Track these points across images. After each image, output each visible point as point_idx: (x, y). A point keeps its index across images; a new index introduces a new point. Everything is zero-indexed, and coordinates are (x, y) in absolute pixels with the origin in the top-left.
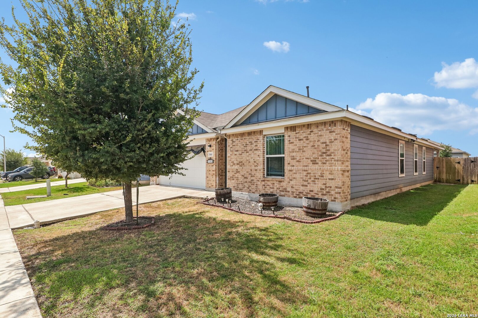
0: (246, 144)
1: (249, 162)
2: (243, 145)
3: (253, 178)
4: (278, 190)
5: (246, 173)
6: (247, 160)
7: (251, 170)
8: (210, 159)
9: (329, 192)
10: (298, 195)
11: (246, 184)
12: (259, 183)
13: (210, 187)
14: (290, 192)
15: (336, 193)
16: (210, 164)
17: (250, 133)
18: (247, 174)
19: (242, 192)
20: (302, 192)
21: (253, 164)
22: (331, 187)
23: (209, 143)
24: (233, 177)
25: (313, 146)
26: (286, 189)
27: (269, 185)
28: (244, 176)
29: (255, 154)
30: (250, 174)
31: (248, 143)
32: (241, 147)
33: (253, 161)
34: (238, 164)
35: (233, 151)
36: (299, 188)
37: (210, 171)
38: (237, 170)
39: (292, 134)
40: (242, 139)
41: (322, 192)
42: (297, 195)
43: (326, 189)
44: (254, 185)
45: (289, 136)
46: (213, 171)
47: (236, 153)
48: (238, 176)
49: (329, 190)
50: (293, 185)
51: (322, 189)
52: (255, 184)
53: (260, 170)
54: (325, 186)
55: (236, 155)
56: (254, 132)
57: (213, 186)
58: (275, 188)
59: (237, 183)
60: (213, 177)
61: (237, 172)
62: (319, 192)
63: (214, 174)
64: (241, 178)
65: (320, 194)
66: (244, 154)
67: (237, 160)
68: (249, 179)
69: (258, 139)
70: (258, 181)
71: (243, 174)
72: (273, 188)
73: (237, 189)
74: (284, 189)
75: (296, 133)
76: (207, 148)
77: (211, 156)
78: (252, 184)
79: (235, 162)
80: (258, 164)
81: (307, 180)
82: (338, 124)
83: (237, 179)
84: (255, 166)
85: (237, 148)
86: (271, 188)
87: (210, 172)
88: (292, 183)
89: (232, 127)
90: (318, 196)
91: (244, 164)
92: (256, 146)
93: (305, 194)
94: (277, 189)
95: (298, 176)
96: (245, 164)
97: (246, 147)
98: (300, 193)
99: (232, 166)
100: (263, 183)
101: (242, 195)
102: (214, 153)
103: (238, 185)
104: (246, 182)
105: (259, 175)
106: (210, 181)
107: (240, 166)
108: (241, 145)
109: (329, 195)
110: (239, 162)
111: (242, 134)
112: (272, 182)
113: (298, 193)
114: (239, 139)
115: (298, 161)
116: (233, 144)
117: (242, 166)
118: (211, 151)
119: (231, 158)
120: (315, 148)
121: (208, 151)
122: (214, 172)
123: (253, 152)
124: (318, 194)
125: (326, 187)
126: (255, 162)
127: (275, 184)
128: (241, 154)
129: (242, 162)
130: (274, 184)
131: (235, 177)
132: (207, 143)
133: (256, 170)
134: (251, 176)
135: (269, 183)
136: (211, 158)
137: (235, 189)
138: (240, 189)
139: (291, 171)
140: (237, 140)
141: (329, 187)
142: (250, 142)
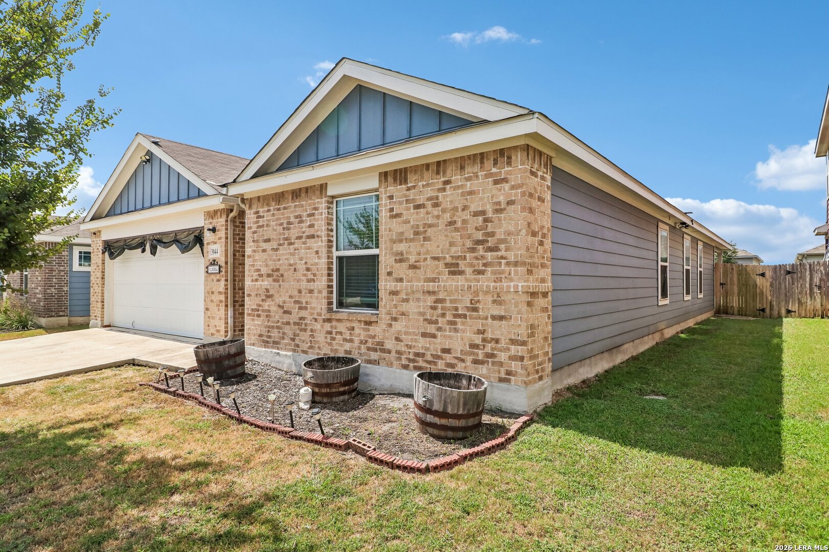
0: (289, 223)
1: (295, 270)
2: (281, 224)
3: (303, 313)
4: (363, 346)
5: (287, 299)
6: (290, 265)
7: (300, 291)
8: (214, 264)
9: (492, 356)
10: (414, 361)
11: (287, 329)
12: (318, 326)
13: (212, 334)
14: (393, 354)
15: (512, 358)
16: (213, 277)
17: (297, 193)
18: (290, 302)
19: (278, 349)
20: (423, 355)
21: (305, 275)
22: (497, 341)
23: (211, 223)
24: (258, 310)
25: (451, 223)
26: (381, 344)
27: (341, 333)
28: (283, 307)
29: (309, 248)
30: (296, 302)
31: (292, 219)
32: (275, 230)
33: (304, 266)
34: (269, 276)
35: (257, 241)
36: (416, 341)
37: (213, 293)
38: (267, 290)
39: (398, 190)
40: (279, 209)
41: (474, 354)
42: (409, 360)
43: (484, 346)
44: (305, 330)
45: (391, 197)
46: (220, 293)
47: (265, 246)
48: (269, 306)
49: (492, 349)
50: (399, 332)
51: (473, 346)
52: (309, 328)
53: (320, 292)
54: (481, 336)
55: (264, 251)
56: (307, 190)
57: (218, 331)
58: (356, 340)
59: (266, 327)
60: (219, 310)
61: (268, 297)
62: (467, 353)
63: (221, 301)
64: (277, 312)
65: (469, 359)
66: (285, 249)
67: (267, 266)
68: (294, 318)
69: (316, 209)
70: (316, 320)
71: (279, 300)
72: (351, 341)
73: (268, 342)
74: (379, 343)
75: (409, 189)
76: (208, 236)
77: (215, 256)
78: (301, 330)
79: (264, 271)
80: (314, 275)
81: (434, 318)
82: (518, 157)
83: (267, 316)
84: (309, 281)
85: (268, 233)
86: (345, 340)
87: (213, 297)
88: (398, 326)
89: (252, 178)
90: (463, 365)
91: (282, 276)
92: (312, 226)
93: (429, 358)
94: (361, 342)
95: (411, 308)
96: (285, 274)
97: (288, 229)
98: (417, 354)
99: (257, 280)
100: (327, 326)
101: (277, 358)
102: (221, 247)
103: (269, 331)
104: (288, 323)
105: (318, 304)
106: (213, 318)
107: (274, 280)
108: (276, 225)
109: (493, 363)
110: (273, 270)
111: (279, 197)
112: (349, 325)
113: (411, 357)
114: (272, 208)
115: (413, 267)
116: (258, 222)
117: (278, 281)
118: (216, 243)
119: (255, 261)
120: (457, 230)
121: (208, 244)
122: (222, 297)
123: (304, 243)
124: (463, 361)
125: (484, 340)
126: (308, 269)
127: (357, 331)
128: (277, 250)
129: (278, 270)
130: (353, 329)
131: (263, 311)
132: (206, 222)
133: (311, 291)
134: (300, 308)
135: (341, 327)
136: (214, 261)
137: (264, 341)
138: (275, 343)
139: (394, 293)
140: (269, 211)
141: (493, 339)
142: (296, 217)
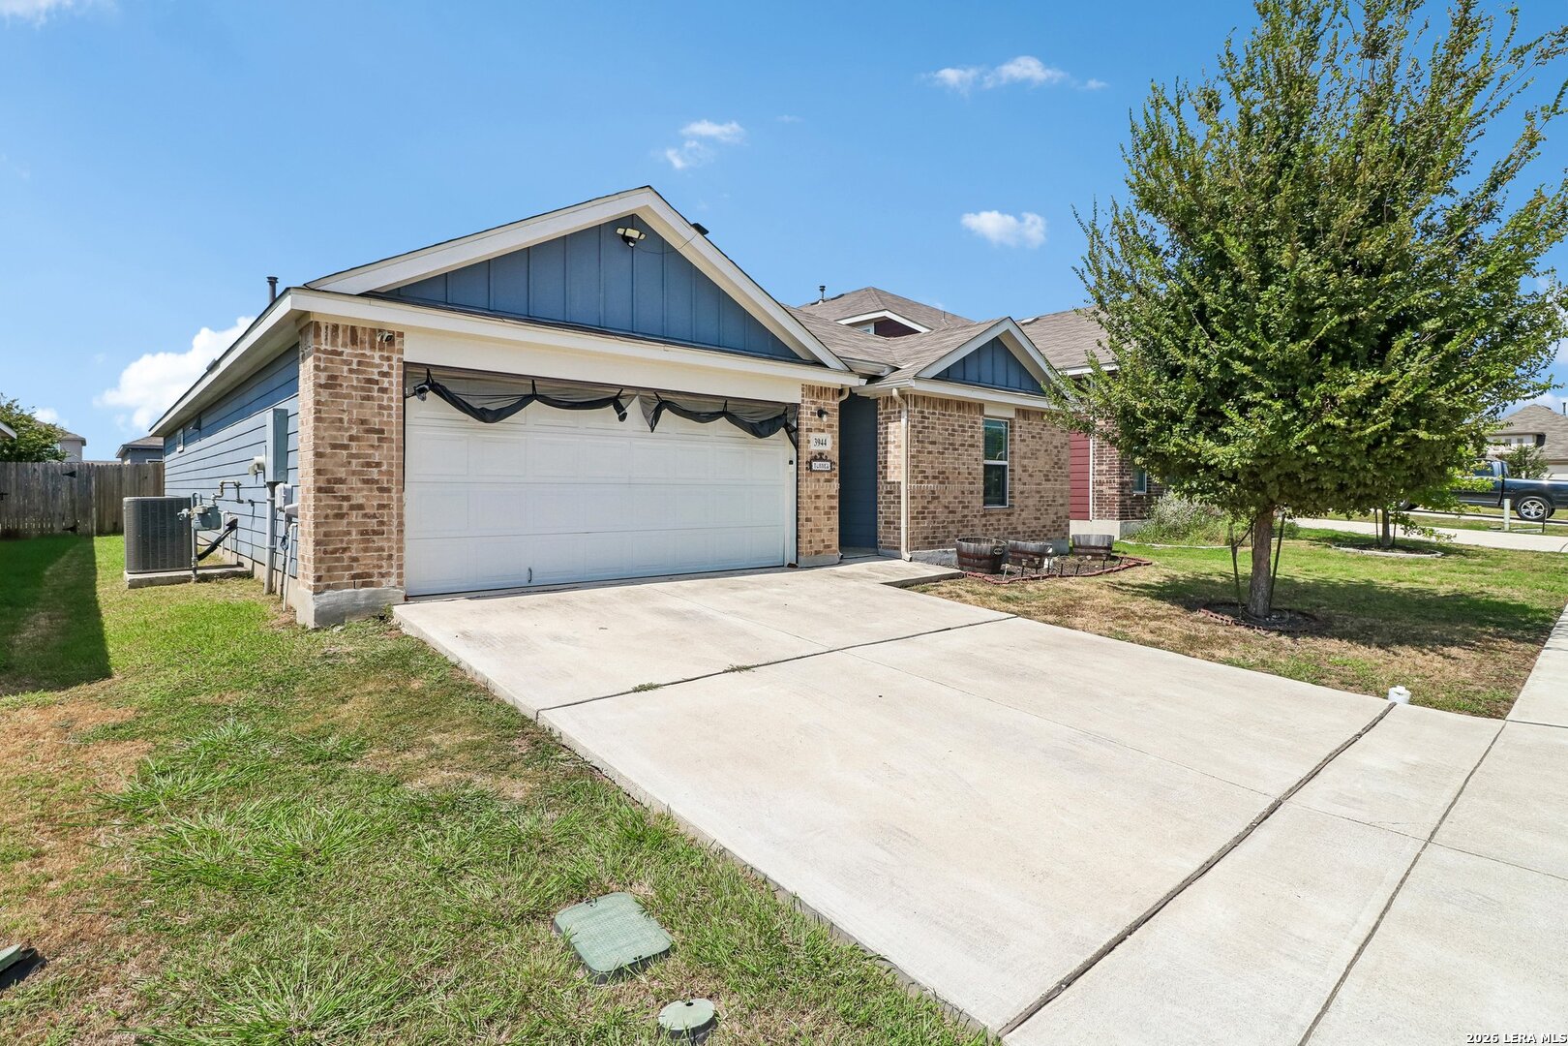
0: (953, 430)
1: (959, 473)
2: (947, 430)
3: (966, 512)
5: (952, 500)
6: (955, 469)
7: (963, 493)
8: (821, 459)
9: (1060, 526)
11: (951, 528)
12: (976, 521)
13: (817, 553)
14: (1022, 534)
16: (818, 476)
17: (962, 405)
18: (955, 503)
19: (943, 547)
20: (1035, 531)
21: (967, 478)
23: (813, 403)
24: (924, 513)
25: (1046, 451)
26: (1015, 528)
27: (992, 525)
28: (948, 508)
29: (970, 455)
30: (960, 502)
31: (956, 427)
32: (941, 434)
33: (967, 471)
34: (934, 478)
35: (922, 442)
36: (1032, 523)
37: (818, 497)
38: (933, 492)
39: (1023, 422)
40: (944, 415)
41: (1054, 526)
43: (1057, 521)
45: (1021, 427)
46: (831, 497)
47: (931, 448)
48: (935, 508)
49: (1060, 522)
50: (1024, 519)
51: (1053, 522)
52: (969, 524)
53: (978, 493)
54: (1056, 516)
55: (930, 453)
56: (970, 404)
57: (829, 546)
58: (1002, 528)
59: (933, 528)
60: (829, 519)
61: (934, 498)
62: (1052, 526)
63: (832, 508)
64: (942, 512)
65: (1052, 530)
66: (950, 454)
67: (933, 467)
68: (958, 516)
69: (975, 423)
70: (975, 516)
71: (945, 501)
72: (999, 529)
73: (933, 543)
75: (1029, 424)
76: (807, 418)
77: (821, 448)
78: (964, 526)
79: (929, 472)
80: (974, 479)
81: (1039, 508)
83: (933, 518)
84: (970, 483)
85: (935, 436)
86: (995, 529)
87: (820, 503)
88: (1024, 514)
89: (933, 378)
91: (948, 478)
92: (972, 437)
94: (1005, 529)
95: (1030, 502)
96: (950, 477)
97: (953, 435)
99: (921, 482)
100: (984, 521)
101: (946, 556)
102: (833, 437)
103: (933, 533)
104: (953, 522)
105: (977, 502)
106: (819, 531)
107: (940, 483)
108: (942, 429)
110: (939, 473)
111: (945, 403)
112: (997, 517)
113: (1030, 533)
114: (937, 412)
115: (1031, 476)
116: (923, 422)
117: (944, 483)
118: (823, 431)
119: (920, 462)
120: (1048, 455)
121: (809, 430)
122: (835, 503)
123: (966, 450)
125: (1057, 518)
126: (970, 474)
127: (1002, 521)
128: (943, 453)
129: (943, 473)
130: (1000, 520)
131: (928, 513)
132: (806, 400)
133: (972, 492)
134: (963, 507)
135: (993, 520)
136: (821, 454)
137: (929, 543)
138: (939, 542)
139: (1022, 493)
140: (934, 413)
141: (1060, 517)
142: (960, 426)
